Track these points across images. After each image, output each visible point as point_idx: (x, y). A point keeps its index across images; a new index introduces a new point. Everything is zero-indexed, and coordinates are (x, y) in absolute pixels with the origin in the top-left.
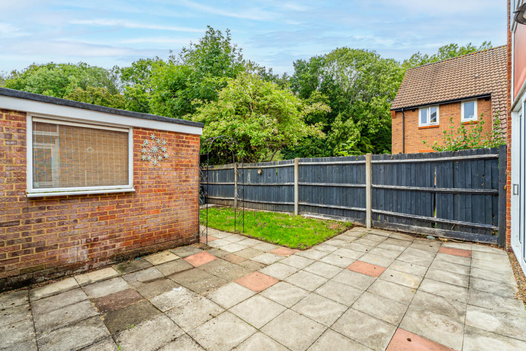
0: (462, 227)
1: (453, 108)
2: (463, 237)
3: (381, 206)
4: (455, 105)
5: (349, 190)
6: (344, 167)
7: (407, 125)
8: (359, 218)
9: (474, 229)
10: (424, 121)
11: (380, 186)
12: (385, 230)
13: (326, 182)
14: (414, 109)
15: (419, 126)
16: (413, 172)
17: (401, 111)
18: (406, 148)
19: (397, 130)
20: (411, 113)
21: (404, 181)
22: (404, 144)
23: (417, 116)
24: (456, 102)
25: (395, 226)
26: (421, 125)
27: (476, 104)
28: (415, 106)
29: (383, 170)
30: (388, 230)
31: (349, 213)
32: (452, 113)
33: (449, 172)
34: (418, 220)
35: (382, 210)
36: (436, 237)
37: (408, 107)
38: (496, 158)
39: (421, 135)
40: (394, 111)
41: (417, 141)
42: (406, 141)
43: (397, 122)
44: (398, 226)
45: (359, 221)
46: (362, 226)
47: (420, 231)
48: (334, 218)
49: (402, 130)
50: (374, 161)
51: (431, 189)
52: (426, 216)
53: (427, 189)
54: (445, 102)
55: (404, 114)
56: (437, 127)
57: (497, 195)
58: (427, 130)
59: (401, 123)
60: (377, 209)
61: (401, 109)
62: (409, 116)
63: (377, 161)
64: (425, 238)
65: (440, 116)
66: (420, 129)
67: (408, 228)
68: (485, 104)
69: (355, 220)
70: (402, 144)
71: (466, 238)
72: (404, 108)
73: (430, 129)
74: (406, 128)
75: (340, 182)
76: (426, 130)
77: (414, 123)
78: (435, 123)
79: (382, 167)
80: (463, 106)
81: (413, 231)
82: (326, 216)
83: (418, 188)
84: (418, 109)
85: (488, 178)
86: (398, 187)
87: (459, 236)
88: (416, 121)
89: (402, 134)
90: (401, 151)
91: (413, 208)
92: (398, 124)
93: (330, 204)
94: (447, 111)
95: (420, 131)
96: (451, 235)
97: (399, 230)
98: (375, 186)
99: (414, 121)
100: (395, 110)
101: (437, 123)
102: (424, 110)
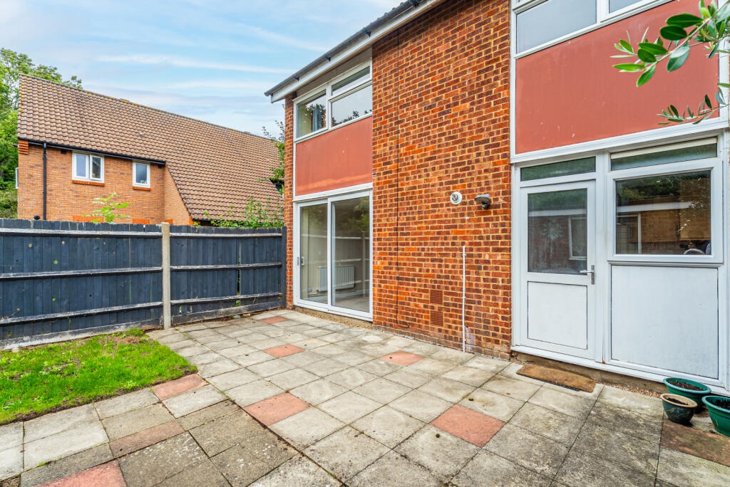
0: (260, 299)
1: (122, 167)
2: (261, 308)
3: (183, 293)
4: (126, 163)
5: (130, 279)
6: (119, 241)
7: (51, 172)
8: (149, 318)
9: (267, 298)
10: (81, 173)
11: (182, 267)
12: (189, 324)
13: (77, 269)
14: (66, 150)
15: (73, 179)
16: (220, 248)
17: (41, 147)
18: (49, 208)
19: (31, 176)
20: (60, 155)
21: (210, 259)
22: (45, 202)
23: (70, 162)
24: (127, 159)
25: (200, 315)
26: (75, 177)
27: (148, 168)
28: (68, 146)
29: (186, 246)
30: (193, 323)
31: (130, 314)
32: (121, 171)
33: (251, 248)
34: (225, 302)
35: (184, 298)
36: (241, 315)
37: (56, 145)
38: (280, 237)
39: (77, 192)
40: (27, 143)
41: (72, 201)
42: (48, 198)
43: (31, 163)
44: (205, 314)
45: (149, 323)
46: (154, 329)
47: (227, 312)
48: (99, 330)
49: (42, 179)
50: (174, 234)
51: (237, 266)
52: (231, 295)
53: (233, 266)
54: (114, 154)
55: (45, 153)
56: (102, 186)
57: (280, 266)
58: (87, 187)
59: (38, 166)
60: (178, 299)
61: (42, 143)
62: (55, 159)
63: (178, 234)
64: (232, 318)
65: (106, 172)
66: (75, 183)
67: (216, 313)
68: (158, 171)
69: (143, 324)
70: (41, 202)
71: (263, 308)
72: (48, 144)
73: (90, 187)
74: (49, 178)
75: (110, 267)
76: (83, 186)
77: (64, 173)
78: (97, 179)
79: (184, 242)
80: (134, 166)
81: (221, 315)
82: (75, 333)
83: (225, 266)
84: (71, 152)
85: (275, 253)
86: (205, 267)
87: (258, 308)
88: (67, 169)
89: (40, 184)
90: (39, 212)
91: (220, 289)
92: (32, 167)
93: (86, 308)
94: (115, 167)
95: (74, 186)
96: (253, 309)
97: (206, 318)
98: (175, 267)
99: (64, 169)
100: (29, 140)
101: (102, 180)
102: (81, 156)
